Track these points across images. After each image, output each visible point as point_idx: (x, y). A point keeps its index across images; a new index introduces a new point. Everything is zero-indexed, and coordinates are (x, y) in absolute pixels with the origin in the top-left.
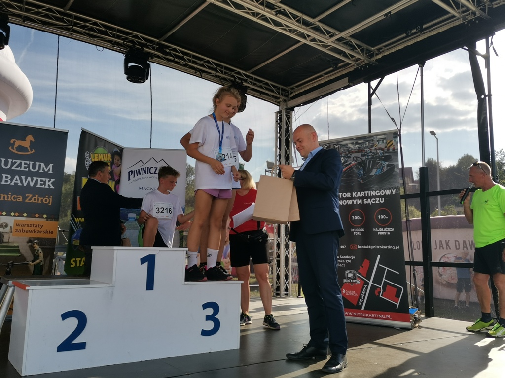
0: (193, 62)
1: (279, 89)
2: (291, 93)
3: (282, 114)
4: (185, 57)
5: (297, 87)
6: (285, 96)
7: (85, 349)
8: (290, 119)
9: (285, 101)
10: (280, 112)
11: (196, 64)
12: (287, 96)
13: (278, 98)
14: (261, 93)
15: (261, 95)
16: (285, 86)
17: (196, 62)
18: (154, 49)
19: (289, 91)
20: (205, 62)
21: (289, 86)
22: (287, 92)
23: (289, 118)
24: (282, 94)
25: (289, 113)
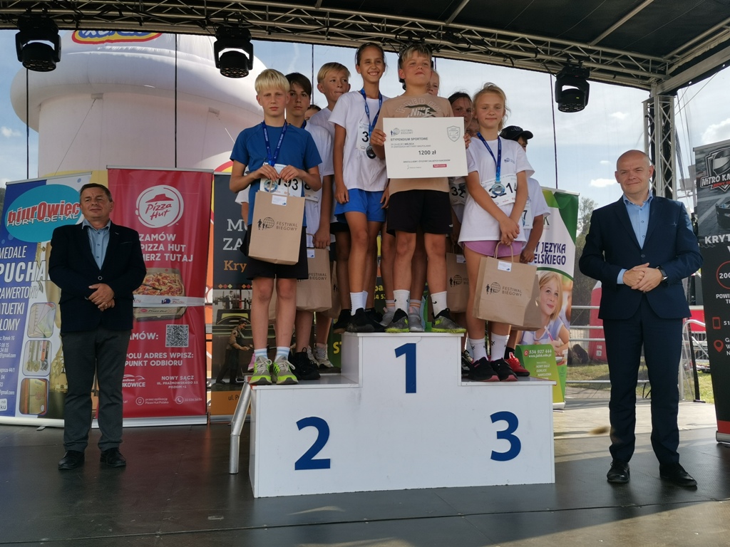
0: (499, 45)
1: (648, 62)
2: (671, 66)
3: (654, 103)
4: (486, 39)
5: (679, 54)
6: (660, 72)
7: (329, 468)
8: (670, 110)
9: (659, 81)
10: (651, 100)
11: (504, 48)
12: (663, 73)
13: (647, 78)
14: (616, 74)
15: (614, 77)
16: (660, 56)
17: (505, 44)
18: (439, 37)
19: (666, 64)
20: (518, 41)
21: (666, 54)
22: (663, 66)
23: (668, 109)
24: (653, 71)
25: (669, 101)
